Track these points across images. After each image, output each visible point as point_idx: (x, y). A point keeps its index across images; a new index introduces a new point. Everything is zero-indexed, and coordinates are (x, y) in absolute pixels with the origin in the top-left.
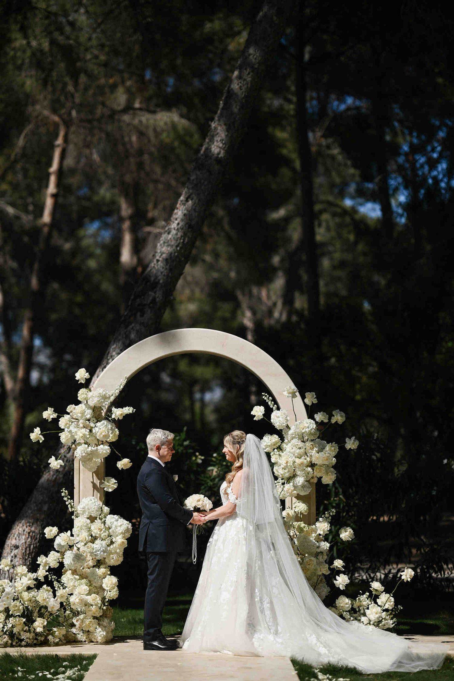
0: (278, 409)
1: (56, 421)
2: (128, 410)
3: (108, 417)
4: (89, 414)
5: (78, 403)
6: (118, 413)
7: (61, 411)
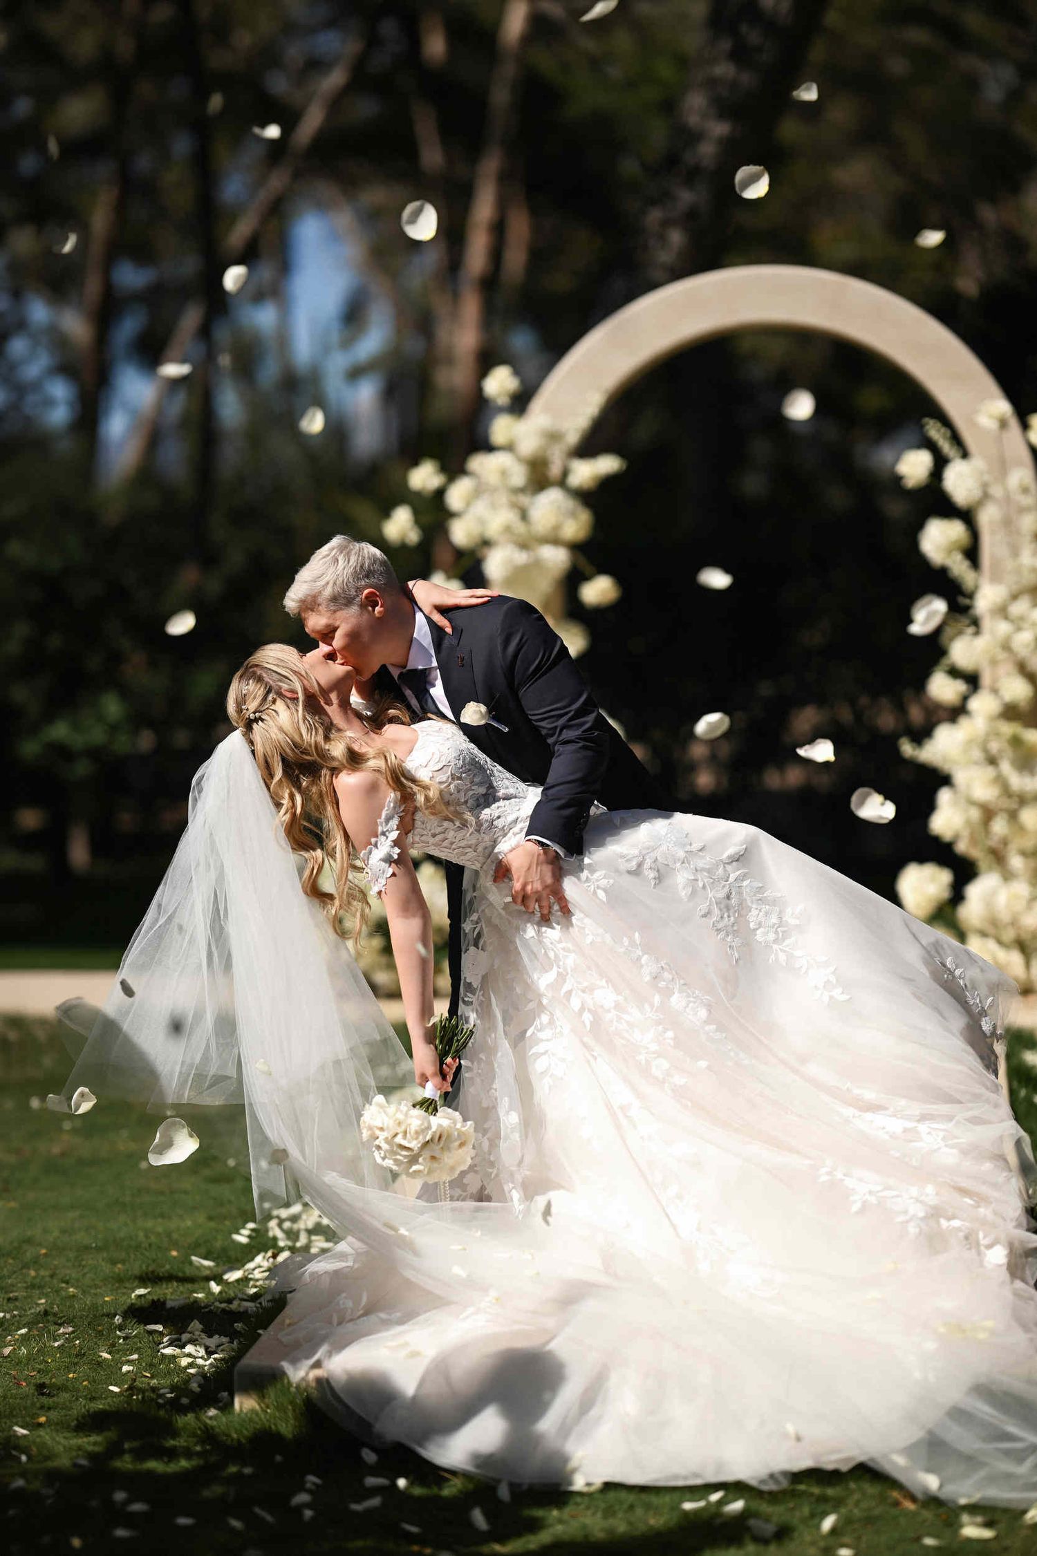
0: (965, 455)
1: (440, 494)
2: (607, 464)
3: (562, 482)
4: (519, 476)
5: (489, 448)
6: (586, 472)
7: (454, 469)
